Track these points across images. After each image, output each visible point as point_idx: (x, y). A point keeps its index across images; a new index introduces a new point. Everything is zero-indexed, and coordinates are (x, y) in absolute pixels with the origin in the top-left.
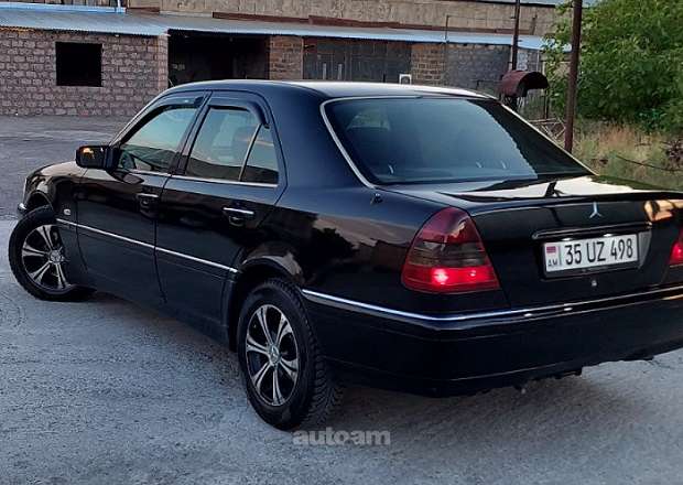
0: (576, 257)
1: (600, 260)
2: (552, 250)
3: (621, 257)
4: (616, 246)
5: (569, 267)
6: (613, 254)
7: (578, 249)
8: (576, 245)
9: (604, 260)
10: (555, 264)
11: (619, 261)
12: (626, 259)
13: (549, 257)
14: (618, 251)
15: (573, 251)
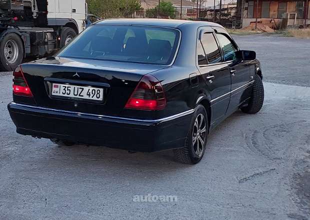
0: (68, 92)
1: (80, 95)
2: (57, 87)
3: (92, 97)
4: (90, 91)
5: (64, 95)
6: (87, 95)
7: (69, 88)
8: (68, 87)
9: (82, 96)
10: (57, 92)
11: (91, 98)
12: (95, 98)
13: (54, 89)
14: (91, 94)
15: (66, 89)
